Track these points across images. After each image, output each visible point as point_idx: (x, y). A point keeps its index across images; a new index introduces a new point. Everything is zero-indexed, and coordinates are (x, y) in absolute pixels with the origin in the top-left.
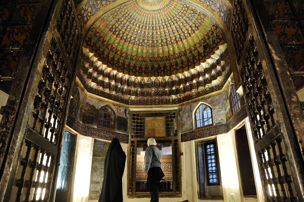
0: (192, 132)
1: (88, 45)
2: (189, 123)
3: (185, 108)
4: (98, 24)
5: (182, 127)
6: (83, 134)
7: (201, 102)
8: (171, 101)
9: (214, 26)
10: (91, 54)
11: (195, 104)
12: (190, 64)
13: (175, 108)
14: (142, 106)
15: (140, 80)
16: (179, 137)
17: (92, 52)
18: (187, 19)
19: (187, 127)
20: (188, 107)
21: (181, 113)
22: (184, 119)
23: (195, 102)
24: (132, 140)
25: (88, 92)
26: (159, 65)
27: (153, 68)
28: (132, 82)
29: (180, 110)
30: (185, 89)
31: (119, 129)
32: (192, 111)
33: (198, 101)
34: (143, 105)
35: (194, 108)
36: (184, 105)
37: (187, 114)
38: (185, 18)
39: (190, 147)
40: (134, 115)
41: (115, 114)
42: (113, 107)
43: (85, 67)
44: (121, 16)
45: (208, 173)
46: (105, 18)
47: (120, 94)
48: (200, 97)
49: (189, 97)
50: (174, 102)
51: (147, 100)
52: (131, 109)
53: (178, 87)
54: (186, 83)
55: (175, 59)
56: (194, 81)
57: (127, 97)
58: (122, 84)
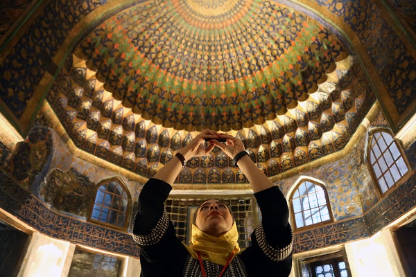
1: (86, 54)
4: (110, 24)
6: (49, 234)
7: (302, 177)
8: (241, 177)
9: (322, 32)
10: (90, 73)
11: (290, 180)
12: (276, 107)
13: (249, 190)
14: (186, 185)
15: (183, 137)
17: (92, 69)
18: (271, 29)
23: (288, 176)
25: (78, 146)
26: (219, 112)
27: (208, 116)
28: (168, 140)
30: (269, 153)
33: (297, 174)
34: (188, 183)
35: (288, 188)
38: (266, 28)
40: (169, 203)
41: (129, 196)
42: (128, 184)
43: (74, 95)
44: (154, 20)
46: (125, 17)
47: (143, 161)
48: (300, 168)
49: (277, 169)
51: (196, 175)
53: (254, 150)
54: (269, 143)
55: (248, 101)
56: (286, 138)
57: (156, 167)
58: (148, 142)
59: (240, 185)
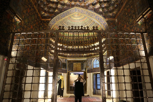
0: (92, 70)
1: (51, 37)
3: (89, 60)
4: (55, 27)
5: (88, 67)
6: (50, 71)
7: (95, 58)
8: (84, 56)
10: (52, 40)
11: (93, 58)
12: (92, 42)
13: (85, 59)
15: (71, 48)
16: (87, 71)
17: (53, 39)
18: (91, 24)
19: (90, 67)
20: (90, 59)
21: (88, 61)
22: (89, 64)
23: (93, 57)
24: (68, 72)
25: (51, 54)
27: (77, 42)
28: (68, 48)
29: (87, 60)
31: (63, 68)
32: (92, 61)
33: (94, 57)
34: (73, 57)
35: (93, 60)
36: (89, 58)
37: (90, 62)
39: (91, 75)
40: (69, 62)
41: (61, 62)
42: (61, 59)
43: (50, 45)
44: (64, 23)
45: (97, 85)
46: (58, 25)
47: (63, 54)
48: (95, 56)
49: (91, 55)
50: (85, 57)
52: (68, 59)
54: (90, 50)
55: (86, 39)
56: (93, 49)
57: (66, 54)
59: (84, 58)
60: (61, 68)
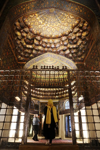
0: (63, 111)
1: (26, 79)
2: (62, 107)
3: (61, 101)
5: (60, 109)
6: (23, 112)
8: (56, 98)
10: (27, 82)
13: (57, 101)
14: (45, 100)
15: (44, 90)
16: (59, 113)
17: (27, 81)
19: (61, 109)
20: (62, 101)
21: (59, 103)
22: (61, 106)
24: (41, 113)
25: (25, 95)
26: (52, 84)
27: (49, 85)
28: (41, 90)
29: (59, 102)
30: (61, 94)
31: (36, 109)
32: (63, 103)
33: (66, 99)
35: (64, 102)
36: (61, 100)
37: (62, 104)
39: (62, 116)
40: (41, 103)
41: (34, 103)
42: (34, 101)
45: (69, 127)
47: (36, 95)
49: (63, 97)
50: (57, 99)
51: (47, 98)
52: (40, 101)
53: (58, 93)
54: (62, 92)
56: (65, 91)
57: (39, 96)
58: (37, 91)
59: (55, 100)
60: (34, 109)
